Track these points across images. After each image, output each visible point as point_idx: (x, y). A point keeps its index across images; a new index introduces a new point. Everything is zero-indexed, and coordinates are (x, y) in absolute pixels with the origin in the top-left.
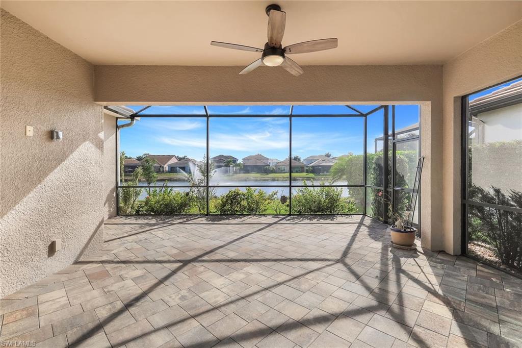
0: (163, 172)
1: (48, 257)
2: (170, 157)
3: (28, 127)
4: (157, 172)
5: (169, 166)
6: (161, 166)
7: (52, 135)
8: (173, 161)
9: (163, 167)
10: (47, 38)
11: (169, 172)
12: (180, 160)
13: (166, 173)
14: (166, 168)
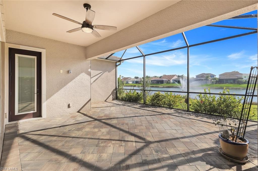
0: (170, 83)
1: (68, 108)
2: (174, 76)
3: (61, 70)
4: (167, 83)
5: (173, 80)
6: (169, 80)
7: (68, 72)
8: (175, 78)
9: (170, 81)
10: (68, 43)
11: (172, 83)
12: (179, 77)
13: (171, 83)
14: (171, 81)
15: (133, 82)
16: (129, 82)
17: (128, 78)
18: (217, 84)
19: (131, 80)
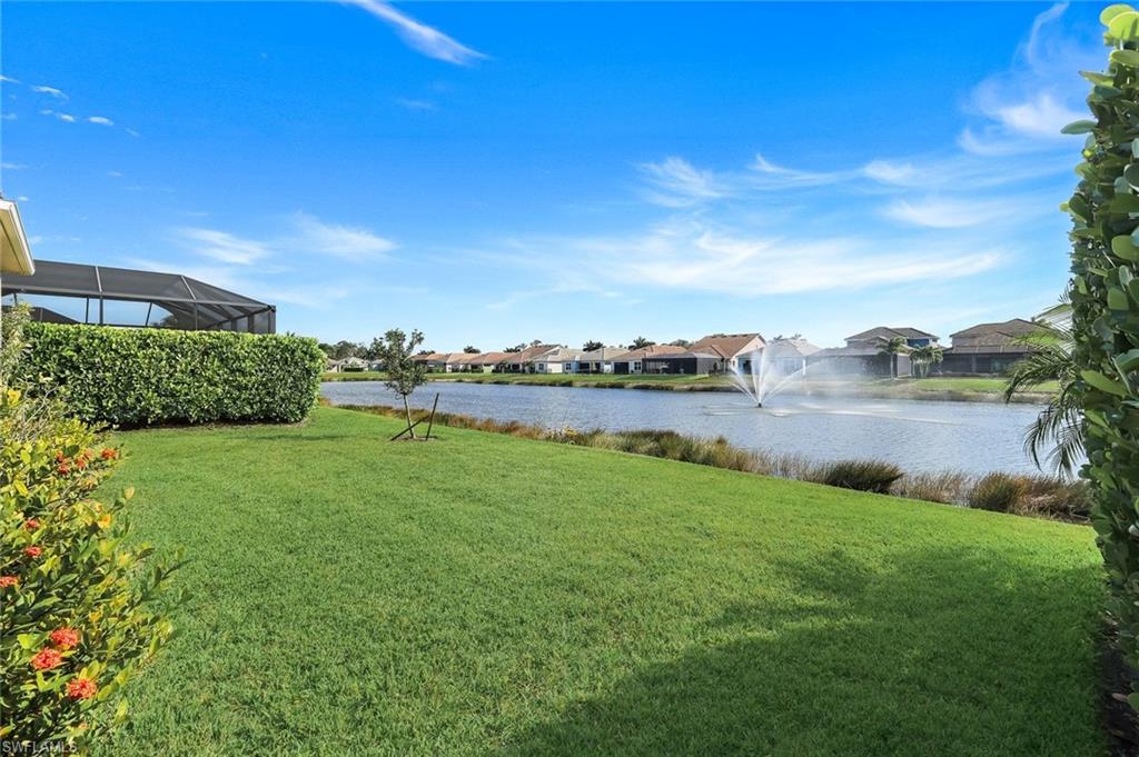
0: (725, 372)
2: (747, 339)
4: (711, 372)
5: (739, 358)
6: (723, 360)
8: (754, 347)
9: (727, 360)
14: (735, 363)
15: (568, 366)
16: (550, 366)
17: (551, 347)
18: (933, 376)
19: (559, 357)
